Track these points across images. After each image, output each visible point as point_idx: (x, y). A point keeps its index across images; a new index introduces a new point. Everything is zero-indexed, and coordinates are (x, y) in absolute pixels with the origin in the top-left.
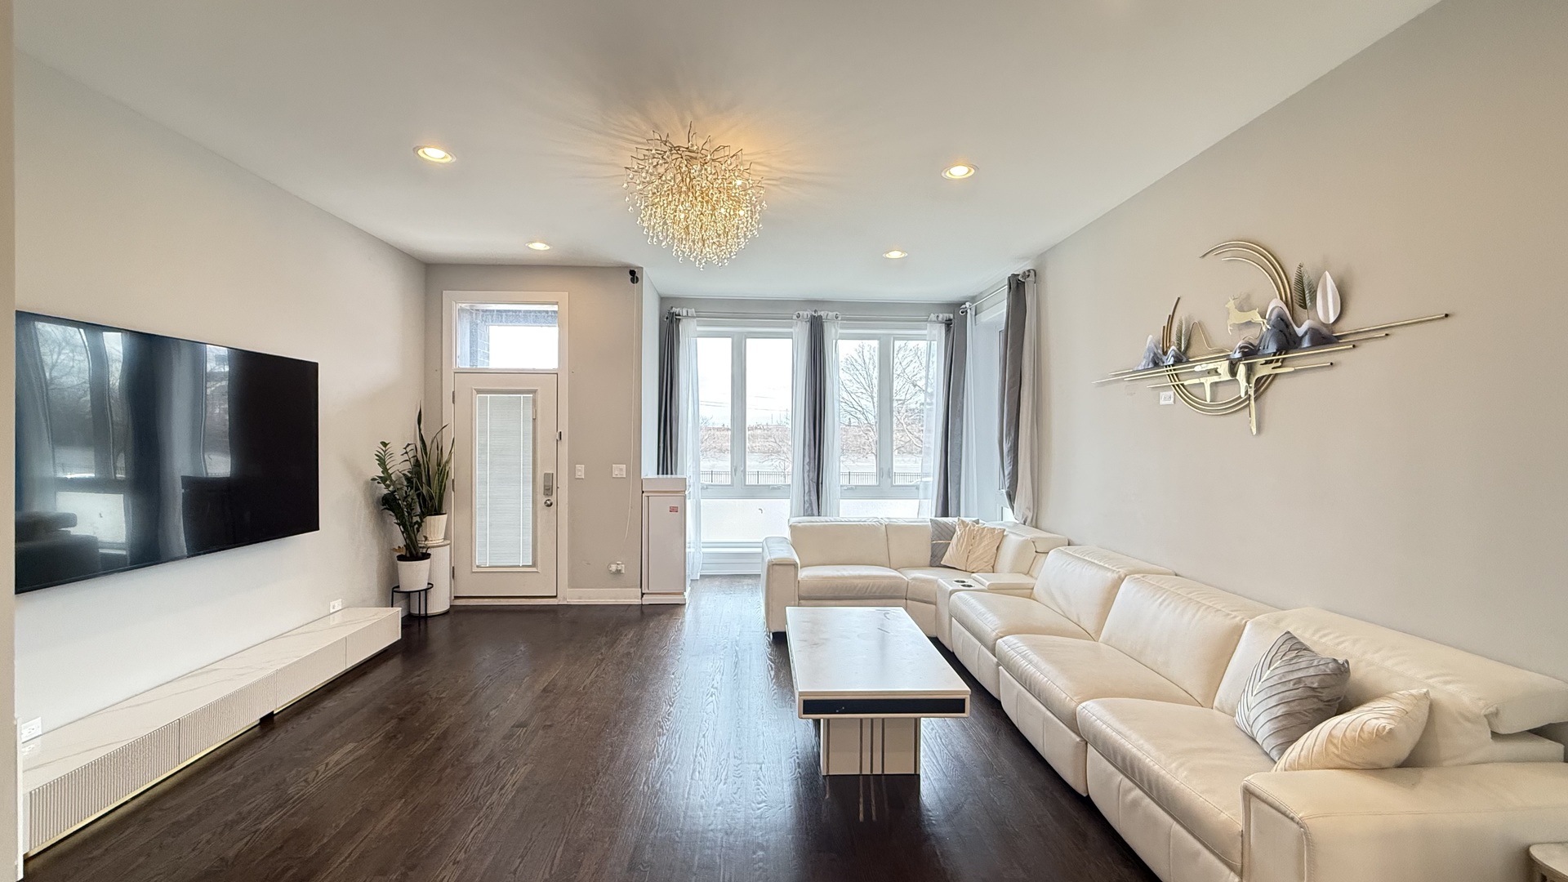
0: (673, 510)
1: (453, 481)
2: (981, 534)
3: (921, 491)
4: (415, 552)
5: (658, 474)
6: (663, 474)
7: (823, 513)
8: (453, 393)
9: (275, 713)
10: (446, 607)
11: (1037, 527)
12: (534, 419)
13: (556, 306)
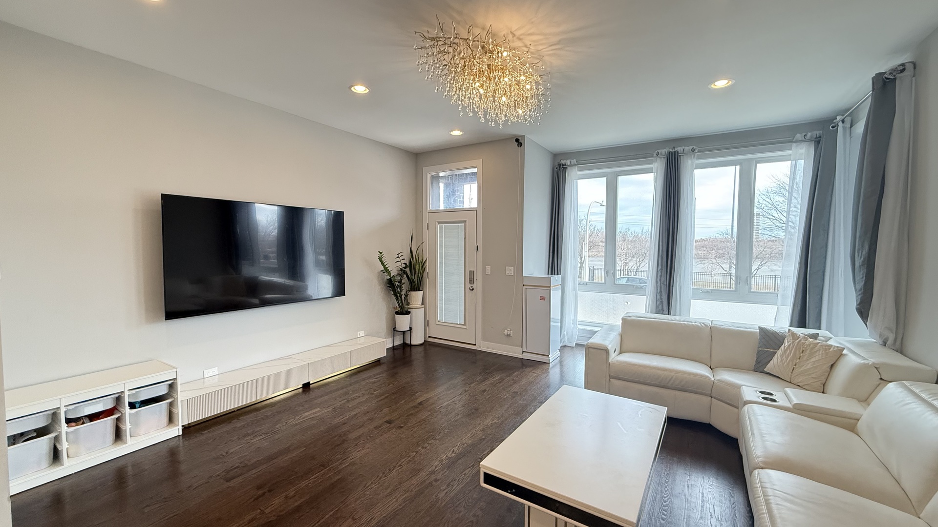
0: (542, 298)
1: (428, 273)
2: (812, 349)
3: (779, 297)
4: (403, 311)
5: (548, 274)
6: (552, 274)
7: (672, 312)
8: (428, 224)
9: (311, 383)
10: (422, 341)
11: (902, 352)
12: (465, 238)
13: (476, 169)
